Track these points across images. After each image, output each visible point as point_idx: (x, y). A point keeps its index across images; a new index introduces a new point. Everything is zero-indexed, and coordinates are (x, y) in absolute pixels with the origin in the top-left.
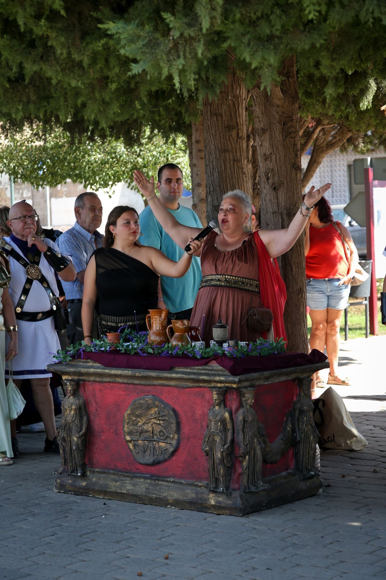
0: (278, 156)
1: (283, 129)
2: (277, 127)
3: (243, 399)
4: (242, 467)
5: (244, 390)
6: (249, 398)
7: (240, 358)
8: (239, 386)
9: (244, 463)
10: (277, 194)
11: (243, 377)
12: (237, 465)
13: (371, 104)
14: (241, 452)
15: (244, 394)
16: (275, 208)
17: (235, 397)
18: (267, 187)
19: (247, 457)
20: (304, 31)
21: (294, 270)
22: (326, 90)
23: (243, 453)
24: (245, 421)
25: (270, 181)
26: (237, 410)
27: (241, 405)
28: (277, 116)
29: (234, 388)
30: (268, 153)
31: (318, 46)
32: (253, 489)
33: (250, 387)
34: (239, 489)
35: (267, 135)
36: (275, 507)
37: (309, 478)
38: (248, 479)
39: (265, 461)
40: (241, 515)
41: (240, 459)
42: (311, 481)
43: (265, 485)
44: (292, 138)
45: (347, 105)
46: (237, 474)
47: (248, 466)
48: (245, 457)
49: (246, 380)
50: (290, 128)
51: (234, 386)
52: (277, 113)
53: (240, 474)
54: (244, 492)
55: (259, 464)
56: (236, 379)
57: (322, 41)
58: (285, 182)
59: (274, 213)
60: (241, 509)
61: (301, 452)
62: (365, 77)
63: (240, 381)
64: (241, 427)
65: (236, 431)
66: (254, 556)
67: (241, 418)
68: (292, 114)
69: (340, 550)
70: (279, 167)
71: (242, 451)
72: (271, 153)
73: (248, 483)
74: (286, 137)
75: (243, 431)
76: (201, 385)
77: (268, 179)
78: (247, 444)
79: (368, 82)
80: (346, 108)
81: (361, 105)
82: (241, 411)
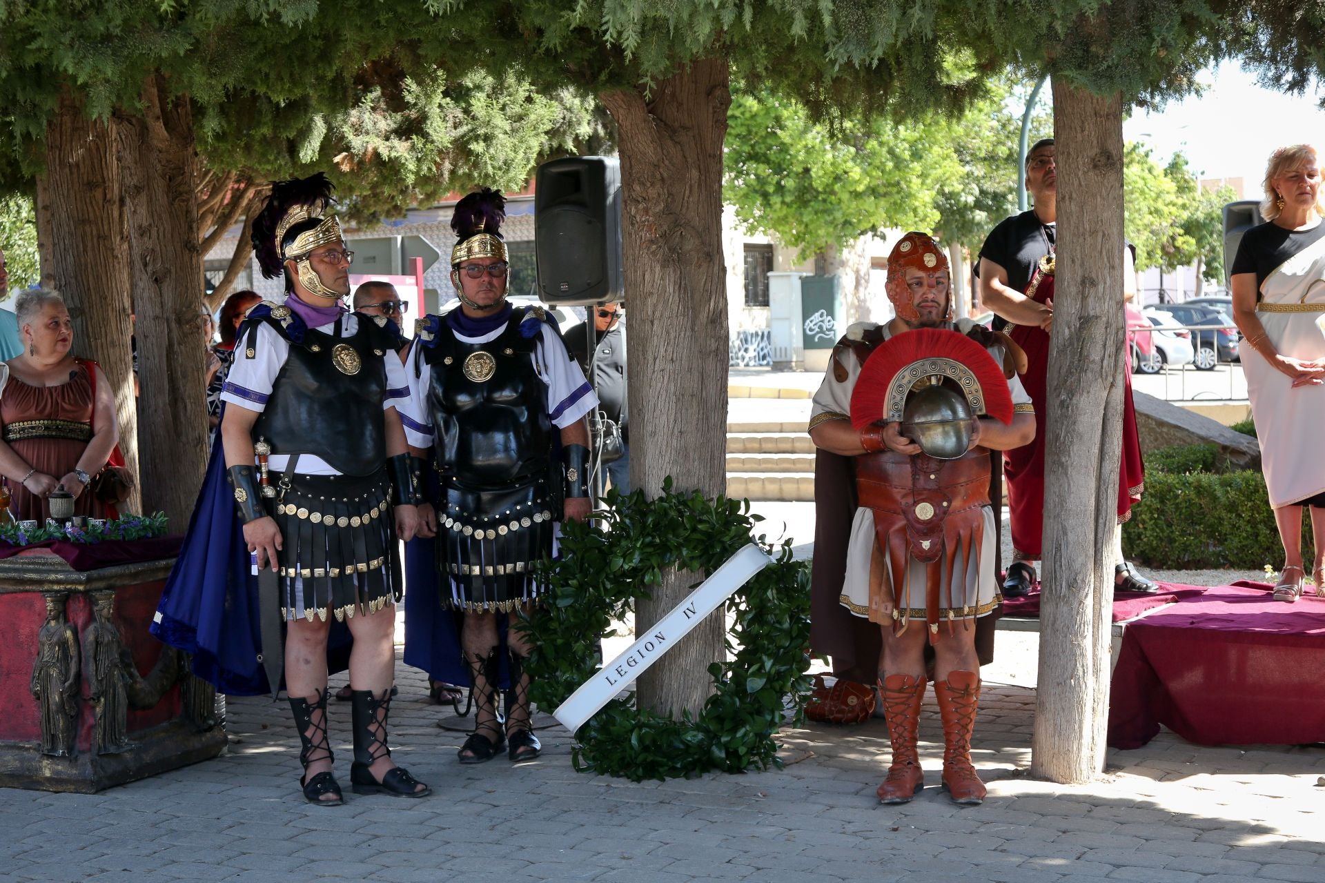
0: (162, 229)
1: (169, 186)
2: (159, 185)
3: (96, 608)
4: (94, 715)
5: (97, 595)
6: (105, 606)
7: (90, 544)
8: (88, 587)
9: (98, 709)
10: (160, 288)
11: (94, 573)
12: (87, 713)
13: (317, 154)
14: (92, 692)
15: (97, 600)
16: (158, 311)
17: (82, 605)
18: (145, 277)
19: (102, 700)
20: (161, 29)
21: (189, 407)
22: (205, 122)
23: (95, 694)
24: (97, 643)
25: (149, 269)
26: (86, 625)
27: (91, 618)
28: (159, 167)
29: (80, 592)
30: (145, 224)
31: (182, 53)
32: (112, 749)
33: (107, 588)
34: (90, 750)
35: (143, 198)
36: (149, 777)
37: (206, 731)
38: (104, 734)
39: (132, 705)
40: (93, 791)
41: (91, 702)
42: (208, 735)
43: (132, 742)
44: (183, 201)
45: (279, 153)
46: (86, 727)
47: (104, 714)
48: (99, 700)
49: (101, 579)
50: (180, 184)
51: (81, 588)
52: (160, 162)
53: (92, 727)
54: (99, 755)
55: (122, 711)
56: (83, 577)
57: (188, 47)
58: (173, 270)
59: (156, 318)
60: (92, 782)
61: (193, 690)
62: (306, 111)
63: (89, 580)
64: (91, 653)
65: (83, 659)
66: (105, 852)
67: (91, 638)
68: (183, 163)
69: (243, 836)
70: (163, 247)
71: (93, 689)
72: (150, 225)
73: (104, 740)
74: (174, 200)
75: (95, 659)
76: (27, 587)
77: (145, 265)
78: (102, 679)
79: (312, 120)
80: (276, 159)
81: (301, 155)
82: (91, 628)
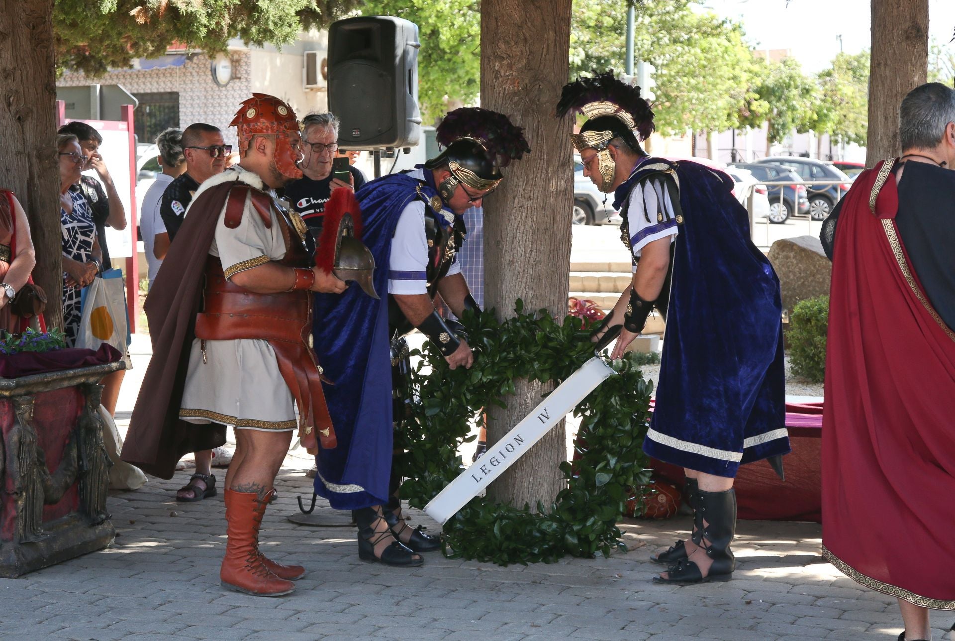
0: (25, 73)
1: (32, 34)
2: (24, 33)
3: (18, 412)
4: (16, 508)
5: (20, 400)
6: (25, 410)
7: (10, 354)
8: (13, 393)
9: (20, 502)
10: (22, 126)
11: (21, 380)
12: (9, 506)
14: (16, 487)
15: (20, 405)
16: (20, 147)
17: (6, 409)
18: (8, 116)
19: (24, 494)
21: (47, 235)
23: (18, 489)
24: (20, 443)
25: (13, 108)
26: (10, 427)
27: (14, 421)
28: (23, 15)
29: (5, 397)
30: (9, 67)
32: (32, 539)
33: (25, 395)
34: (12, 539)
35: (9, 41)
36: (57, 564)
37: (98, 524)
38: (25, 525)
39: (47, 500)
40: (17, 575)
41: (15, 496)
42: (100, 527)
43: (47, 532)
44: (44, 47)
46: (9, 519)
47: (25, 508)
48: (21, 495)
49: (22, 386)
50: (41, 33)
51: (7, 393)
52: (24, 11)
53: (14, 519)
54: (20, 544)
55: (40, 503)
56: (12, 383)
58: (35, 110)
59: (18, 153)
60: (16, 567)
61: (89, 487)
63: (18, 386)
64: (15, 452)
65: (8, 458)
67: (15, 438)
68: (45, 13)
70: (26, 90)
71: (17, 485)
72: (14, 68)
73: (25, 530)
74: (36, 46)
75: (18, 457)
77: (9, 105)
78: (25, 475)
81: (102, 7)
82: (15, 429)
